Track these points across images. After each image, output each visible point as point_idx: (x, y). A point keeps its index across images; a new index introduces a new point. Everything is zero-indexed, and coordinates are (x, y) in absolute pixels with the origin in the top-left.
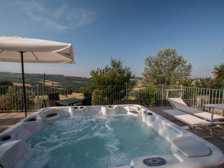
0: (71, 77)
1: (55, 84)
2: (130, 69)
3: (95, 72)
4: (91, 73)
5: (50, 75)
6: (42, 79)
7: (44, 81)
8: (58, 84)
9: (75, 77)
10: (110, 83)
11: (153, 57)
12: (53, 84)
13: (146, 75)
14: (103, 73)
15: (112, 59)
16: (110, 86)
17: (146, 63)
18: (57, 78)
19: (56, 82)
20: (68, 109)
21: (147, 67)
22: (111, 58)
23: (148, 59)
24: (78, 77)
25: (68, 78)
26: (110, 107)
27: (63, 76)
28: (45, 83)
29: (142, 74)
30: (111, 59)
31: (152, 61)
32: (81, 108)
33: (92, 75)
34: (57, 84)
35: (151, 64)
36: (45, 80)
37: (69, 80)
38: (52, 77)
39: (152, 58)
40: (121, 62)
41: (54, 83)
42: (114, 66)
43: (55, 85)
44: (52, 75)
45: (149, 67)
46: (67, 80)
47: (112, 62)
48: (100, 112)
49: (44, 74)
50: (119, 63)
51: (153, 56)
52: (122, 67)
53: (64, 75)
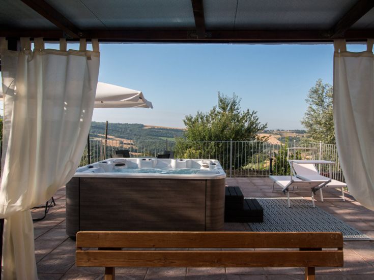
0: (158, 129)
1: (125, 144)
2: (255, 113)
3: (193, 120)
4: (185, 121)
5: (116, 124)
6: (100, 133)
7: (106, 138)
8: (132, 144)
9: (167, 129)
10: (213, 138)
11: (326, 85)
12: (122, 143)
13: (312, 125)
14: (207, 120)
15: (221, 96)
16: (213, 143)
17: (311, 100)
18: (131, 130)
19: (128, 139)
20: (136, 160)
21: (315, 107)
22: (219, 94)
23: (316, 92)
24: (173, 130)
25: (152, 131)
26: (182, 160)
27: (143, 126)
28: (108, 140)
29: (303, 123)
30: (219, 97)
31: (324, 94)
32: (150, 160)
33: (186, 124)
34: (129, 144)
35: (323, 101)
36: (108, 136)
37: (154, 136)
38: (121, 128)
39: (324, 88)
40: (237, 101)
41: (125, 141)
42: (224, 109)
43: (125, 146)
44: (119, 124)
45: (318, 107)
46: (150, 135)
47: (221, 101)
48: (169, 165)
49: (106, 122)
50: (234, 104)
51: (327, 83)
52: (239, 111)
53: (145, 125)
